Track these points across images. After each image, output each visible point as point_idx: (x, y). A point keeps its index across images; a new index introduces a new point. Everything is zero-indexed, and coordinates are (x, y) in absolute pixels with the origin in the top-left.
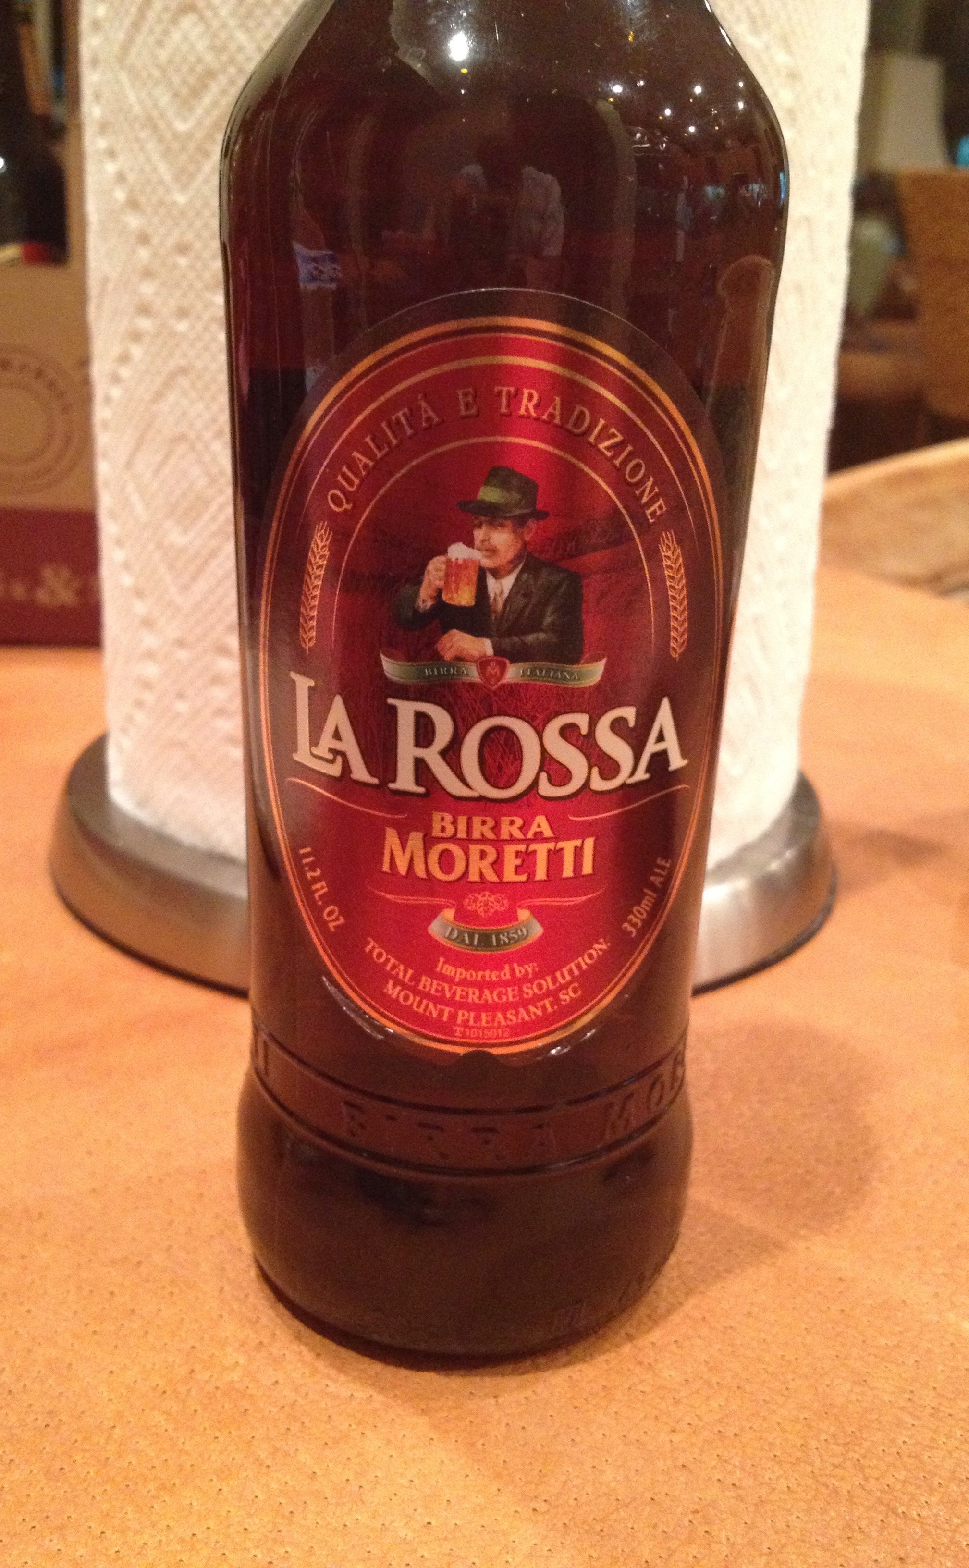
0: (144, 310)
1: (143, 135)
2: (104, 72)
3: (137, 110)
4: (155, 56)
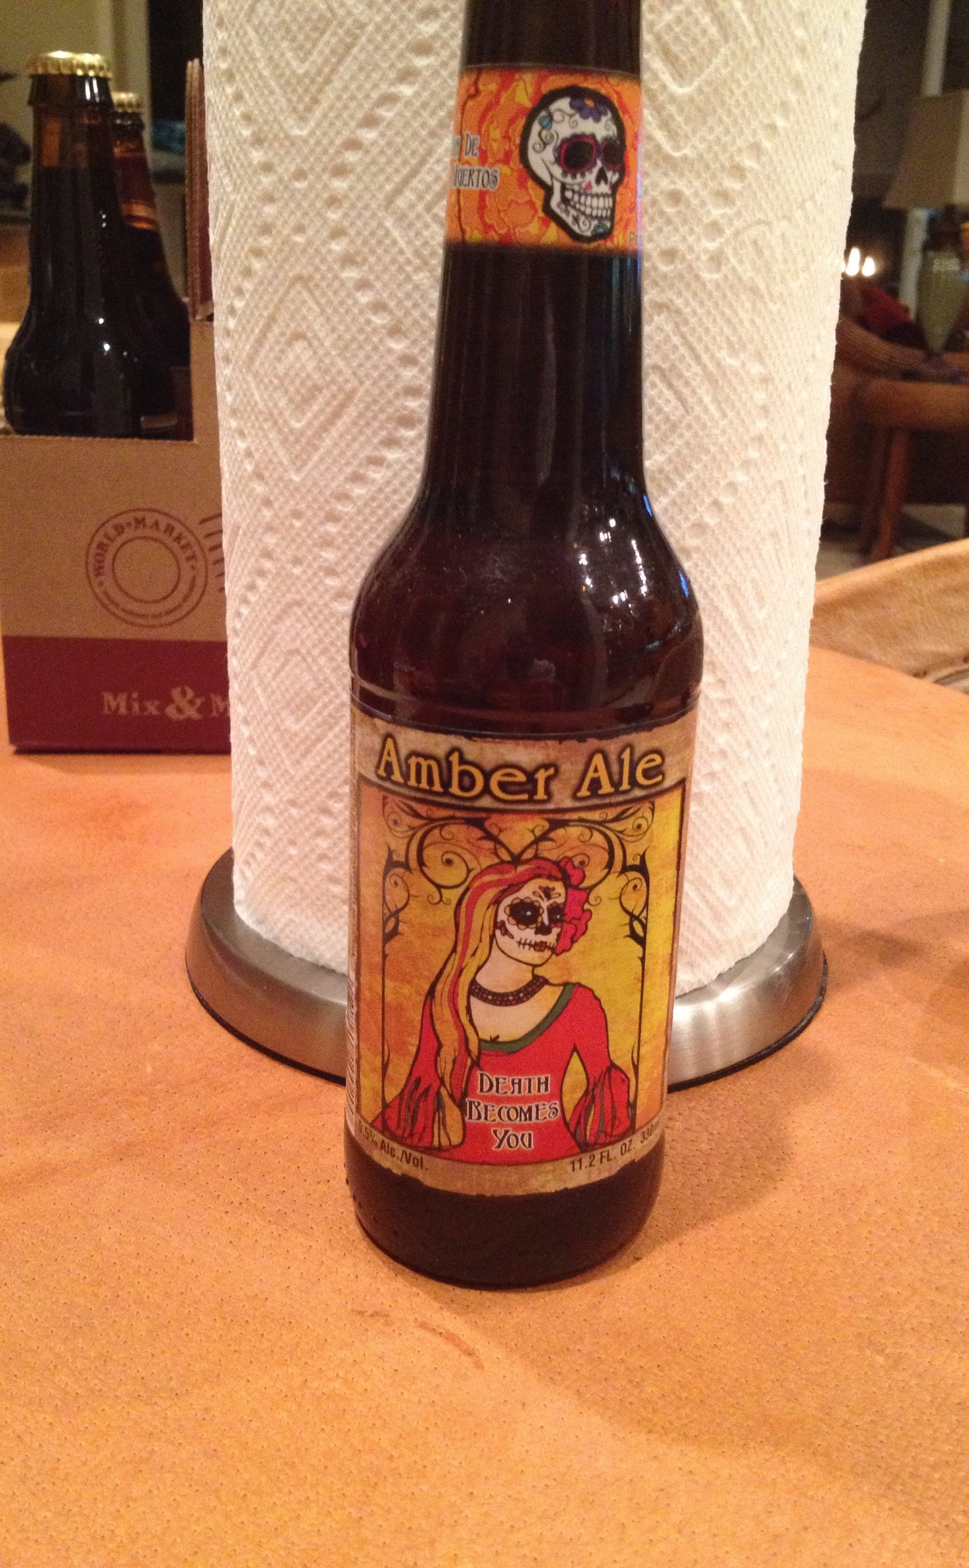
0: (267, 554)
1: (266, 426)
2: (234, 370)
3: (261, 405)
4: (275, 368)
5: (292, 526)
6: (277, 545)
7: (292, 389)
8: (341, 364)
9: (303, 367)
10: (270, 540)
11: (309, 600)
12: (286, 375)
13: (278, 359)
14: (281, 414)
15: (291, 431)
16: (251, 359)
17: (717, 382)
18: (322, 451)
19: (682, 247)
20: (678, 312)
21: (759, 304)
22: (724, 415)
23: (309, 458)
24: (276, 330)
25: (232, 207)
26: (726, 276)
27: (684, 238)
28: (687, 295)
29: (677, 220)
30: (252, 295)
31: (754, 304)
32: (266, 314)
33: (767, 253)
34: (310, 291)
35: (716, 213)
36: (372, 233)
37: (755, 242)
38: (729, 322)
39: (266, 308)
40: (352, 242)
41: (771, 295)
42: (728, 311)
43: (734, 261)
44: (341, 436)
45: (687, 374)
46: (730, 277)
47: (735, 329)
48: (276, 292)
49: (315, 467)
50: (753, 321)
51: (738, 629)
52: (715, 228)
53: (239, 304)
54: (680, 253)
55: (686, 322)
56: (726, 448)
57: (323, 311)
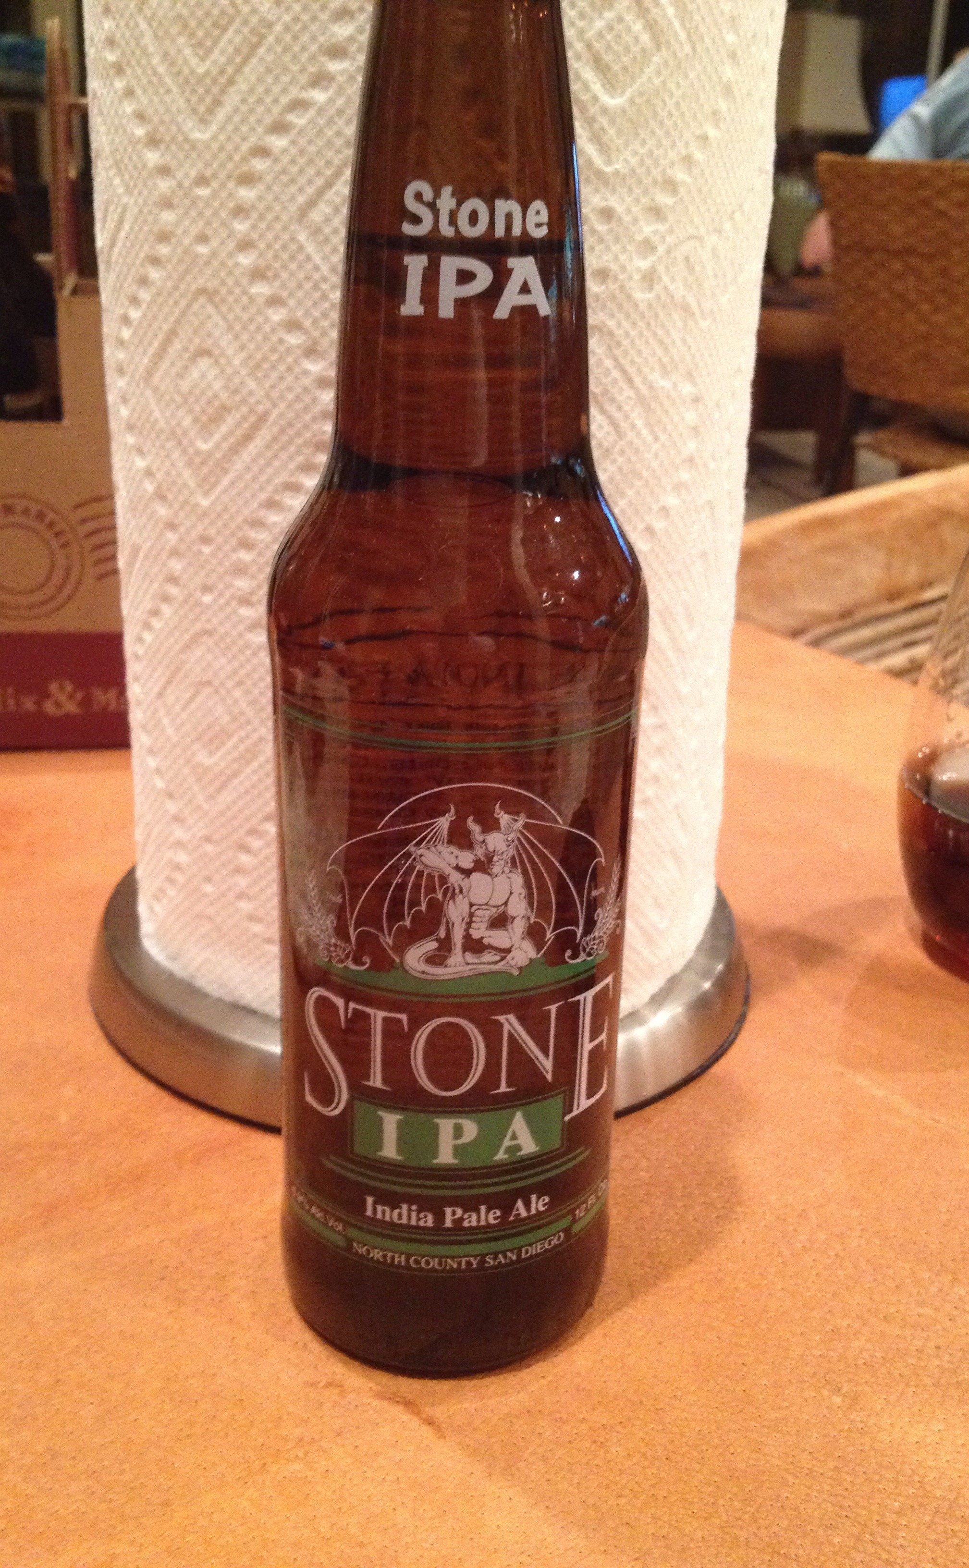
0: (172, 579)
2: (129, 383)
3: (162, 424)
4: (177, 386)
5: (200, 552)
6: (184, 570)
7: (197, 408)
8: (252, 384)
9: (209, 386)
10: (176, 566)
11: (222, 630)
12: (190, 392)
13: (180, 376)
14: (185, 433)
15: (198, 452)
16: (149, 373)
17: (649, 405)
18: (231, 475)
19: (614, 267)
20: (611, 334)
21: (691, 323)
22: (657, 439)
23: (217, 482)
24: (177, 345)
25: (125, 209)
26: (658, 297)
27: (616, 258)
28: (620, 316)
29: (609, 238)
30: (149, 307)
31: (685, 323)
32: (166, 327)
33: (698, 269)
34: (216, 307)
35: (649, 229)
36: (284, 247)
37: (687, 259)
38: (661, 342)
39: (165, 320)
40: (261, 255)
41: (702, 312)
42: (660, 332)
43: (666, 279)
44: (254, 460)
45: (620, 398)
46: (663, 296)
47: (666, 349)
48: (176, 304)
49: (225, 491)
50: (684, 341)
51: (671, 654)
52: (647, 246)
53: (135, 314)
54: (612, 273)
55: (618, 344)
56: (658, 472)
57: (230, 328)
